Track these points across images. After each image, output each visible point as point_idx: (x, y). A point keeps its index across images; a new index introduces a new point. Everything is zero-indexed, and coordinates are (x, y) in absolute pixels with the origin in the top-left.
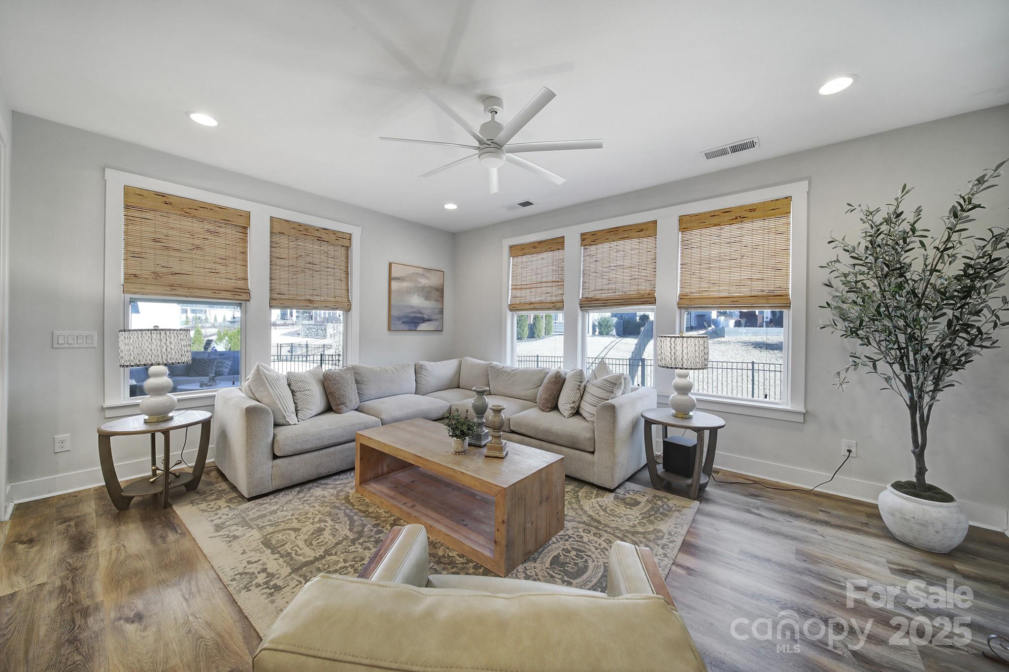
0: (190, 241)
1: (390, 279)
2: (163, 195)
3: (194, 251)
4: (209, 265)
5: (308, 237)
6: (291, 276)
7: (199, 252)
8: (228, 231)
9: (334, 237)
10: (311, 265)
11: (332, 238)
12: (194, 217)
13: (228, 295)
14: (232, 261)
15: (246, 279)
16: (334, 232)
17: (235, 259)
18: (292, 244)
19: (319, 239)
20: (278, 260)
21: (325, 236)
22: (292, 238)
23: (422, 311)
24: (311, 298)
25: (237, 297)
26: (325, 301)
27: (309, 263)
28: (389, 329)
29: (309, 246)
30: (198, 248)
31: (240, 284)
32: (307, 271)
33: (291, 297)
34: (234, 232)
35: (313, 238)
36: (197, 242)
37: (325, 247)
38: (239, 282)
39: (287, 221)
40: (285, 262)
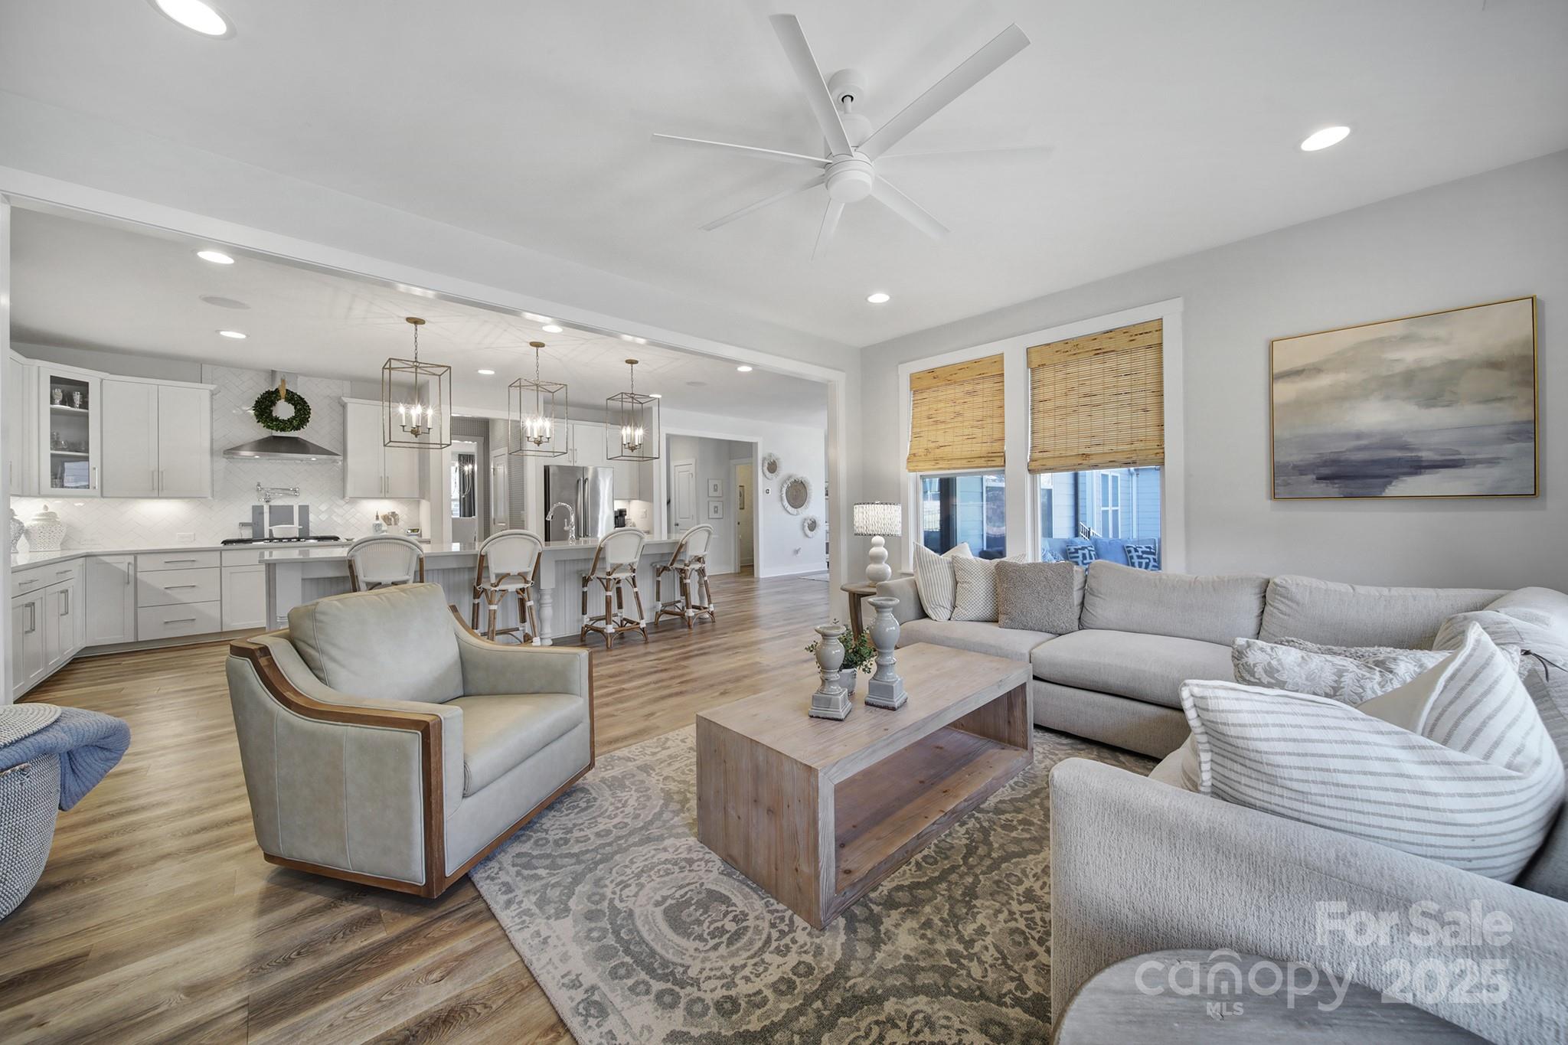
0: (952, 409)
1: (1273, 378)
2: (932, 371)
3: (956, 420)
4: (967, 432)
5: (1079, 356)
6: (1058, 422)
7: (960, 419)
8: (986, 386)
9: (1126, 338)
10: (1088, 399)
11: (1122, 342)
12: (955, 382)
13: (982, 462)
14: (989, 421)
15: (1002, 439)
16: (1125, 330)
17: (992, 417)
18: (1060, 375)
19: (1099, 352)
20: (1041, 404)
21: (1107, 345)
22: (1059, 367)
23: (1410, 439)
24: (1087, 451)
25: (990, 463)
26: (1112, 452)
27: (1085, 396)
28: (1274, 496)
29: (1085, 368)
30: (959, 414)
31: (996, 446)
32: (1082, 409)
33: (1057, 454)
34: (992, 385)
35: (1087, 355)
36: (958, 409)
37: (1112, 362)
38: (994, 444)
39: (1049, 344)
40: (1049, 405)
